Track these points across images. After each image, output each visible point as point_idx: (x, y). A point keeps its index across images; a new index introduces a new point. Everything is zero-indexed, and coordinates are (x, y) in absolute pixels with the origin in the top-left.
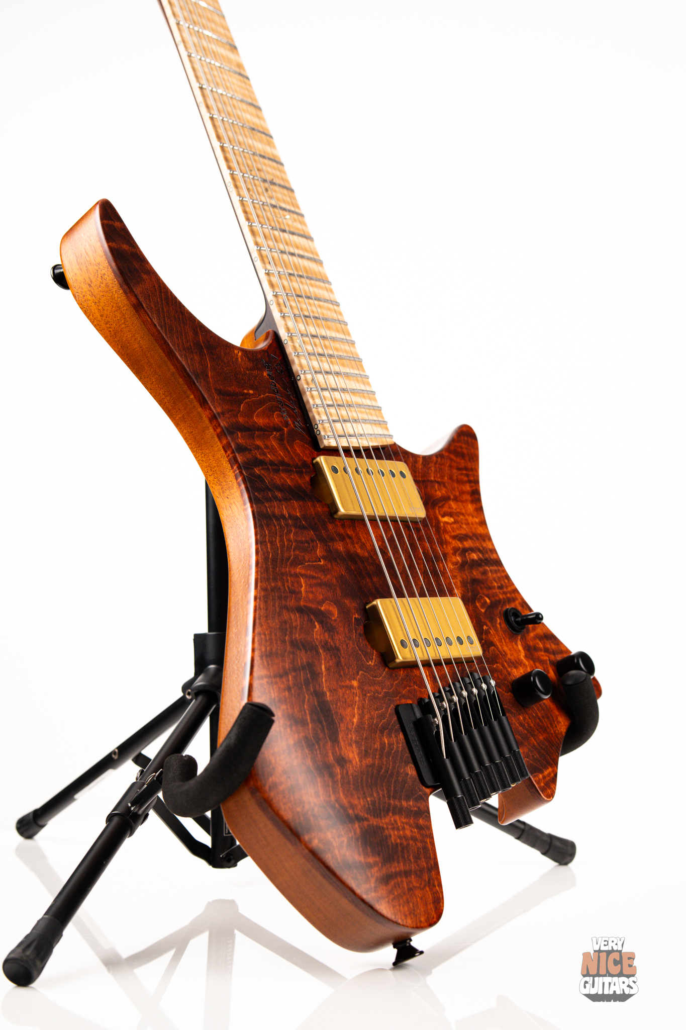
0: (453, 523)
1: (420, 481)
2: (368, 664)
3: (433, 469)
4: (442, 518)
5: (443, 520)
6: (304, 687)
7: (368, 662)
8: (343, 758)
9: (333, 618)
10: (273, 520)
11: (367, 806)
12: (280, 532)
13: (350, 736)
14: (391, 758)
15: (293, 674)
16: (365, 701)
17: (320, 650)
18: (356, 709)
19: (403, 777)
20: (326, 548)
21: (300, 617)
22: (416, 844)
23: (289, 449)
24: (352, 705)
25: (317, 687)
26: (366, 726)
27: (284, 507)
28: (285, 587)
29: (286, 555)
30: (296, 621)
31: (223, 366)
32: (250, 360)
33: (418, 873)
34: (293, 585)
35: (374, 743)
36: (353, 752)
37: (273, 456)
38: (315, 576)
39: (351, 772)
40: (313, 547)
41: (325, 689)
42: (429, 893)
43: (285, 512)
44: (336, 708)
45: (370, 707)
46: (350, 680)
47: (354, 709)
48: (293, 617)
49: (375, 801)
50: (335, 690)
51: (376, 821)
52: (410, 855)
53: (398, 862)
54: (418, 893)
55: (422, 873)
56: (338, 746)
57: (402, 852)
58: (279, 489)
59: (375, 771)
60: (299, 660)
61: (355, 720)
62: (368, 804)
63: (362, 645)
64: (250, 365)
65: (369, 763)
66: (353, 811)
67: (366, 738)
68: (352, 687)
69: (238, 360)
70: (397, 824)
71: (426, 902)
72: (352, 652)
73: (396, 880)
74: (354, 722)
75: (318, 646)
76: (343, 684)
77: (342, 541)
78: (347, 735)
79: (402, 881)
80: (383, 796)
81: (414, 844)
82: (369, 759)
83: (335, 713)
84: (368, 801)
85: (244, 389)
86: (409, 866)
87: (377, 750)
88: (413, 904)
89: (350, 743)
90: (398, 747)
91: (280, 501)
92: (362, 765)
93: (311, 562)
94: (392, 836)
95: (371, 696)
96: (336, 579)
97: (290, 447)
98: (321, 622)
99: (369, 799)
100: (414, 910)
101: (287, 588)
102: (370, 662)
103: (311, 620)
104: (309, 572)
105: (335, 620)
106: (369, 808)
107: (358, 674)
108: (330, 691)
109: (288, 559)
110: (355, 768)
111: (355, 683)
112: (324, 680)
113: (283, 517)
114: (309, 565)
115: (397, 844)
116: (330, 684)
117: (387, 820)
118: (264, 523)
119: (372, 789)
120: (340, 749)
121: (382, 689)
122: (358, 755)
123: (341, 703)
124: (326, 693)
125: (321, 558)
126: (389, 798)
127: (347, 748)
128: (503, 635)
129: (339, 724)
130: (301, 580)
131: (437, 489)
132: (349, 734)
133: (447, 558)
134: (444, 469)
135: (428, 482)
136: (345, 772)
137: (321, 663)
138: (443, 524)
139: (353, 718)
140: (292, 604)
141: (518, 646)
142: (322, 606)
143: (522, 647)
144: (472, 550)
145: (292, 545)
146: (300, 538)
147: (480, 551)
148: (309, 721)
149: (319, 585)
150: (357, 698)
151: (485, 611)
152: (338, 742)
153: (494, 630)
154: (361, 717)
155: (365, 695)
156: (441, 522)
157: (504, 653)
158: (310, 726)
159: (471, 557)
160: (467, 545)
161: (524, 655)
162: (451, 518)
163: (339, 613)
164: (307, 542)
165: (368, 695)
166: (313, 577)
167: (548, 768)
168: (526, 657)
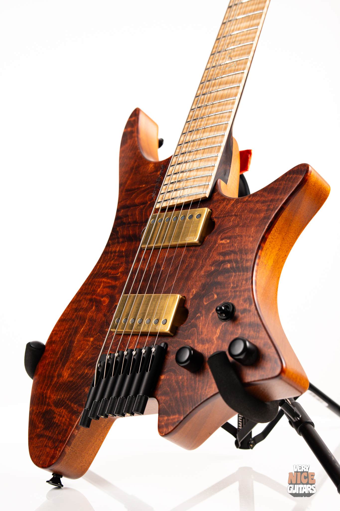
0: (228, 243)
1: (221, 217)
2: (105, 330)
3: (239, 207)
4: (220, 241)
5: (221, 242)
6: (67, 338)
7: (106, 329)
8: (61, 374)
9: (104, 304)
10: (109, 254)
11: (55, 400)
12: (108, 260)
13: (71, 365)
15: (67, 330)
16: (90, 349)
17: (87, 320)
19: (81, 392)
20: (126, 267)
21: (88, 304)
22: (64, 426)
24: (83, 350)
25: (73, 338)
26: (82, 362)
27: (119, 246)
29: (103, 272)
30: (86, 305)
31: (138, 176)
32: (155, 167)
33: (55, 440)
34: (96, 288)
35: (80, 371)
36: (67, 373)
37: (132, 220)
39: (60, 382)
40: (120, 267)
41: (76, 340)
42: (53, 452)
43: (118, 249)
44: (74, 350)
45: (91, 352)
46: (90, 337)
47: (82, 352)
48: (85, 303)
49: (61, 399)
50: (80, 341)
51: (54, 409)
52: (57, 431)
53: (50, 431)
54: (48, 450)
55: (56, 441)
56: (63, 368)
57: (55, 428)
58: (123, 237)
59: (71, 385)
61: (79, 358)
62: (57, 399)
63: (109, 320)
64: (153, 170)
65: (71, 380)
66: (49, 400)
67: (78, 368)
68: (89, 341)
69: (148, 170)
70: (62, 413)
71: (48, 456)
72: (101, 323)
73: (43, 439)
75: (87, 318)
76: (86, 339)
78: (71, 364)
79: (45, 441)
80: (66, 398)
81: (63, 426)
83: (72, 352)
84: (57, 398)
85: (140, 186)
86: (53, 435)
87: (79, 374)
88: (42, 453)
89: (69, 368)
90: (90, 376)
91: (119, 243)
92: (67, 380)
93: (113, 275)
94: (56, 418)
96: (120, 283)
97: (145, 212)
98: (96, 306)
100: (40, 456)
101: (92, 288)
103: (93, 305)
104: (108, 280)
105: (105, 306)
106: (56, 401)
107: (96, 334)
108: (78, 341)
109: (102, 274)
110: (62, 381)
111: (92, 339)
112: (78, 335)
113: (115, 252)
114: (111, 277)
115: (55, 423)
116: (80, 338)
117: (59, 410)
119: (63, 393)
120: (63, 370)
122: (69, 375)
123: (79, 348)
124: (75, 342)
125: (120, 273)
126: (68, 400)
127: (66, 370)
128: (210, 321)
129: (71, 357)
130: (101, 284)
131: (232, 221)
132: (72, 364)
133: (203, 268)
134: (249, 205)
135: (227, 217)
136: (57, 381)
137: (82, 327)
138: (218, 245)
139: (79, 356)
140: (89, 297)
141: (217, 330)
142: (102, 298)
143: (220, 330)
144: (230, 261)
145: (109, 266)
146: (116, 263)
147: (237, 262)
148: (59, 354)
149: (109, 287)
150: (87, 347)
151: (207, 304)
152: (64, 366)
153: (205, 317)
154: (83, 356)
155: (93, 346)
156: (218, 244)
157: (200, 333)
158: (58, 356)
159: (225, 266)
160: (227, 258)
161: (218, 336)
162: (228, 240)
163: (109, 302)
164: (118, 264)
165: (94, 346)
166: (109, 283)
167: (176, 415)
168: (219, 338)
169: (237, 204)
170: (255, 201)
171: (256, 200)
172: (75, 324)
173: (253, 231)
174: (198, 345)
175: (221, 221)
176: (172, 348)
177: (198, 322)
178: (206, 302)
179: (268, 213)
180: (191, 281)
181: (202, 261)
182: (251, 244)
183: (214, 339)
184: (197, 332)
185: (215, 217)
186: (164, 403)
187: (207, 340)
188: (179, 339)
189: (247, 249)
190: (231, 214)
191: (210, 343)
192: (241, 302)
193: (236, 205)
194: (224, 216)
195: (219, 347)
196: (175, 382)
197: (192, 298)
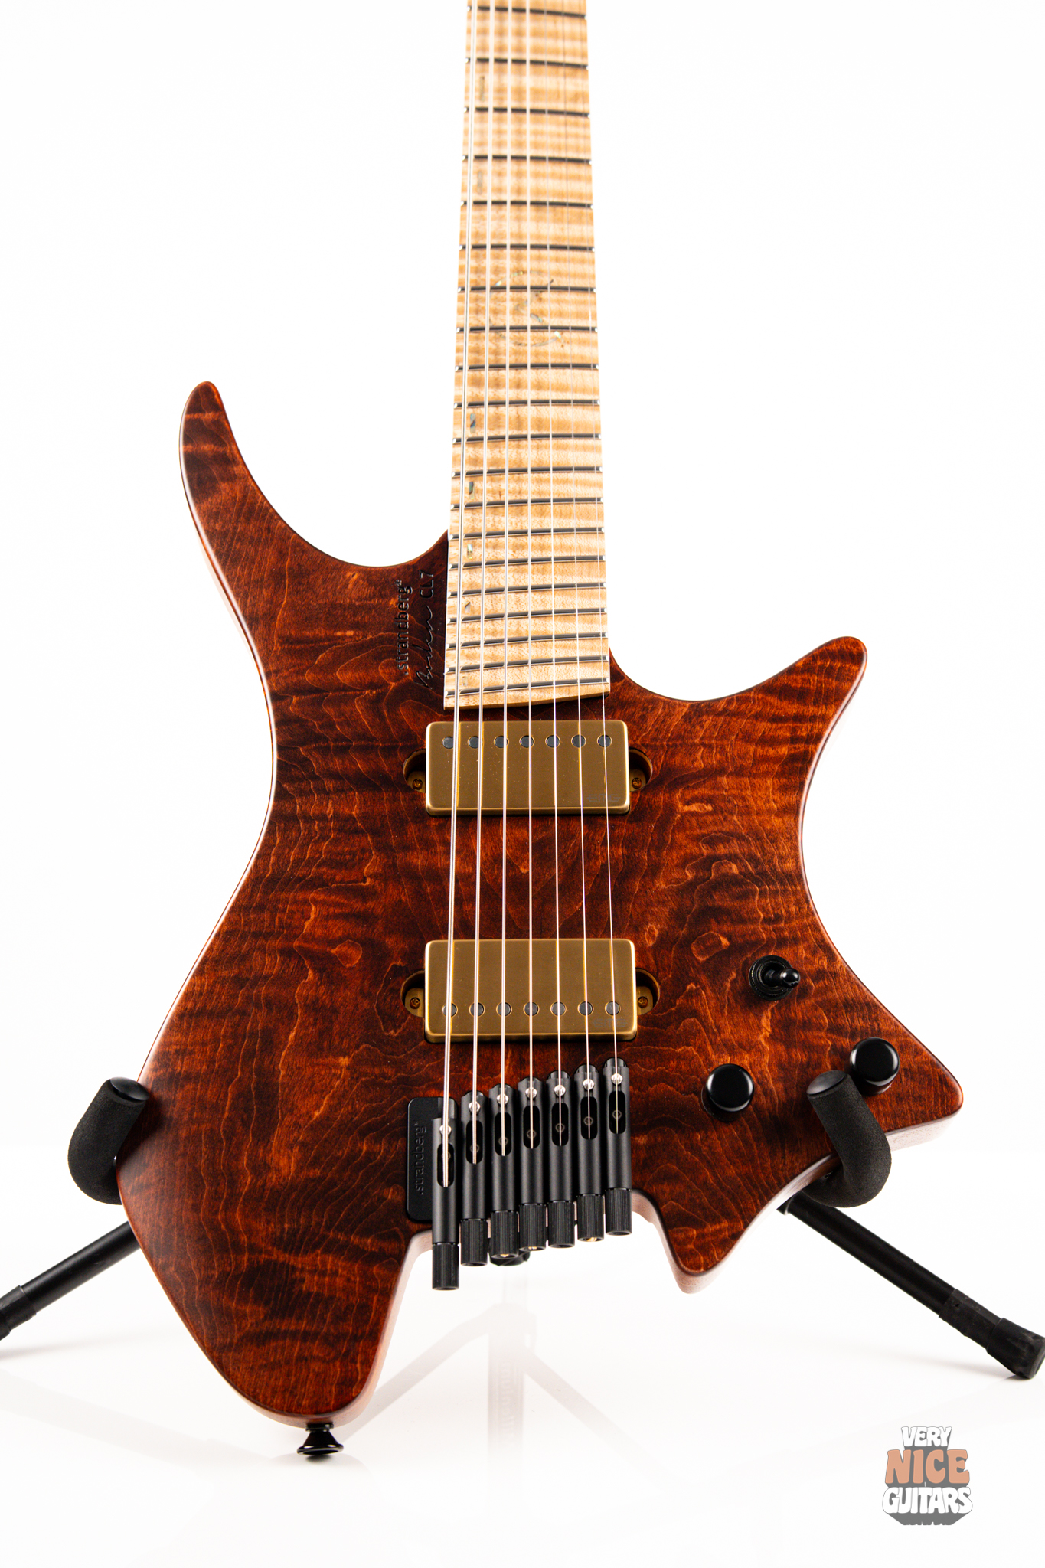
0: (708, 813)
1: (662, 746)
2: (386, 1034)
3: (707, 724)
4: (684, 806)
5: (686, 808)
6: (240, 1061)
7: (388, 1032)
8: (265, 1164)
9: (348, 966)
10: (299, 823)
11: (278, 1234)
12: (305, 839)
13: (295, 1134)
14: (361, 1173)
15: (230, 1041)
16: (351, 1087)
17: (299, 1010)
18: (326, 1099)
20: (387, 861)
21: (283, 963)
22: (348, 1299)
23: (386, 714)
24: (323, 1091)
25: (266, 1062)
26: (335, 1123)
27: (331, 802)
28: (274, 920)
29: (299, 873)
30: (272, 967)
31: (312, 599)
32: (370, 583)
33: (331, 1338)
34: (291, 918)
35: (339, 1149)
36: (289, 1158)
37: (346, 728)
38: (343, 904)
39: (272, 1184)
40: (360, 860)
41: (280, 1065)
42: (339, 1369)
43: (330, 811)
44: (289, 1094)
45: (358, 1096)
46: (336, 1056)
47: (324, 1098)
48: (267, 963)
49: (299, 1229)
50: (298, 1068)
51: (285, 1257)
52: (327, 1313)
53: (299, 1318)
54: (317, 1366)
55: (339, 1340)
56: (265, 1147)
57: (315, 1305)
58: (334, 775)
59: (320, 1187)
60: (249, 1024)
61: (317, 1114)
62: (282, 1232)
63: (388, 1006)
64: (368, 591)
65: (314, 1175)
66: (249, 1238)
67: (326, 1140)
68: (337, 1066)
69: (347, 588)
70: (324, 1266)
71: (324, 1381)
72: (362, 1016)
73: (280, 1342)
74: (314, 1115)
75: (297, 1005)
76: (321, 1061)
77: (427, 850)
78: (291, 1132)
79: (292, 1345)
80: (319, 1224)
81: (345, 1298)
82: (317, 1170)
83: (282, 1100)
84: (283, 1229)
85: (335, 631)
86: (318, 1326)
87: (338, 1158)
89: (291, 1145)
90: (384, 1158)
91: (327, 793)
92: (298, 1176)
93: (344, 883)
94: (306, 1281)
95: (367, 1081)
96: (383, 907)
97: (388, 712)
98: (319, 971)
99: (286, 1226)
101: (277, 920)
102: (392, 1032)
103: (304, 966)
104: (333, 897)
105: (350, 969)
106: (281, 1238)
107: (357, 1047)
108: (289, 1069)
109: (299, 879)
110: (281, 1180)
112: (284, 1054)
113: (323, 818)
114: (337, 887)
115: (309, 1294)
116: (294, 1059)
117: (308, 1259)
118: (279, 827)
119: (300, 1213)
120: (267, 1151)
121: (396, 1072)
122: (297, 1163)
123: (303, 1088)
124: (280, 1072)
125: (370, 877)
126: (328, 1228)
127: (282, 1151)
128: (732, 1001)
129: (283, 1116)
130: (311, 909)
131: (699, 758)
132: (296, 1132)
133: (660, 872)
134: (736, 722)
135: (682, 747)
136: (260, 1183)
137: (291, 1029)
138: (682, 816)
139: (315, 1110)
140: (276, 944)
141: (760, 1020)
142: (335, 948)
143: (771, 1021)
144: (733, 858)
145: (319, 858)
146: (339, 848)
147: (753, 859)
148: (227, 1108)
149: (345, 917)
150: (338, 1082)
151: (707, 959)
152: (269, 1141)
153: (713, 991)
154: (332, 1109)
155: (357, 1078)
156: (679, 813)
157: (715, 1030)
158: (226, 1115)
159: (723, 870)
160: (722, 850)
161: (768, 1034)
162: (707, 805)
163: (364, 958)
164: (353, 854)
165: (364, 1079)
166: (338, 905)
167: (720, 1222)
168: (772, 1039)
169: (699, 716)
170: (750, 715)
171: (750, 712)
172: (252, 1023)
173: (774, 788)
174: (719, 1057)
175: (665, 756)
176: (643, 1069)
177: (697, 1002)
178: (701, 954)
179: (799, 748)
180: (633, 904)
181: (649, 855)
182: (780, 820)
183: (761, 1043)
184: (704, 1027)
185: (643, 745)
186: (672, 1199)
187: (740, 1045)
188: (654, 1046)
189: (771, 830)
190: (690, 741)
191: (754, 1050)
192: (804, 955)
193: (697, 719)
194: (670, 743)
195: (783, 1059)
196: (685, 1147)
197: (654, 945)
